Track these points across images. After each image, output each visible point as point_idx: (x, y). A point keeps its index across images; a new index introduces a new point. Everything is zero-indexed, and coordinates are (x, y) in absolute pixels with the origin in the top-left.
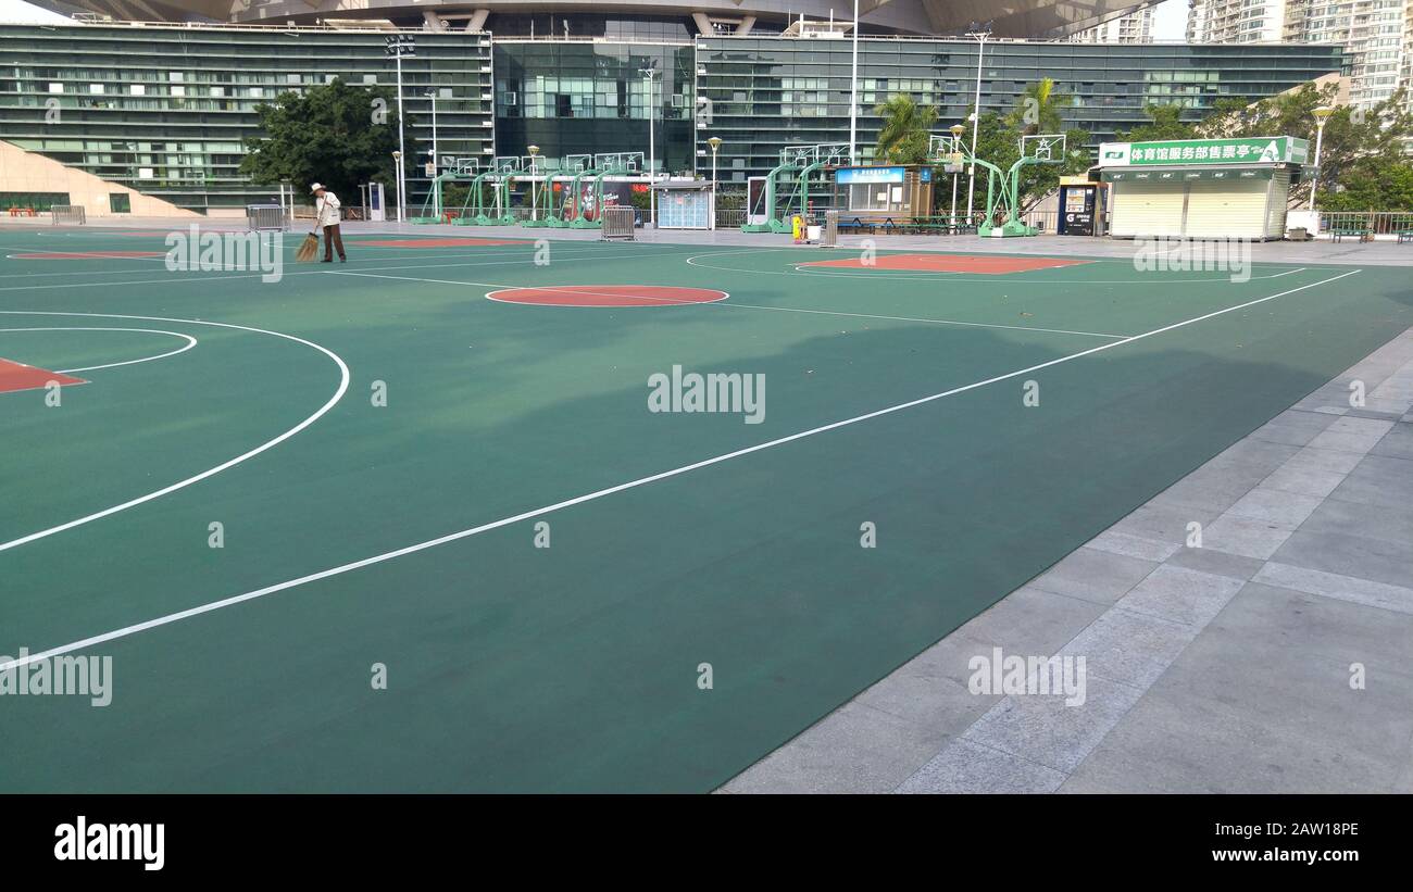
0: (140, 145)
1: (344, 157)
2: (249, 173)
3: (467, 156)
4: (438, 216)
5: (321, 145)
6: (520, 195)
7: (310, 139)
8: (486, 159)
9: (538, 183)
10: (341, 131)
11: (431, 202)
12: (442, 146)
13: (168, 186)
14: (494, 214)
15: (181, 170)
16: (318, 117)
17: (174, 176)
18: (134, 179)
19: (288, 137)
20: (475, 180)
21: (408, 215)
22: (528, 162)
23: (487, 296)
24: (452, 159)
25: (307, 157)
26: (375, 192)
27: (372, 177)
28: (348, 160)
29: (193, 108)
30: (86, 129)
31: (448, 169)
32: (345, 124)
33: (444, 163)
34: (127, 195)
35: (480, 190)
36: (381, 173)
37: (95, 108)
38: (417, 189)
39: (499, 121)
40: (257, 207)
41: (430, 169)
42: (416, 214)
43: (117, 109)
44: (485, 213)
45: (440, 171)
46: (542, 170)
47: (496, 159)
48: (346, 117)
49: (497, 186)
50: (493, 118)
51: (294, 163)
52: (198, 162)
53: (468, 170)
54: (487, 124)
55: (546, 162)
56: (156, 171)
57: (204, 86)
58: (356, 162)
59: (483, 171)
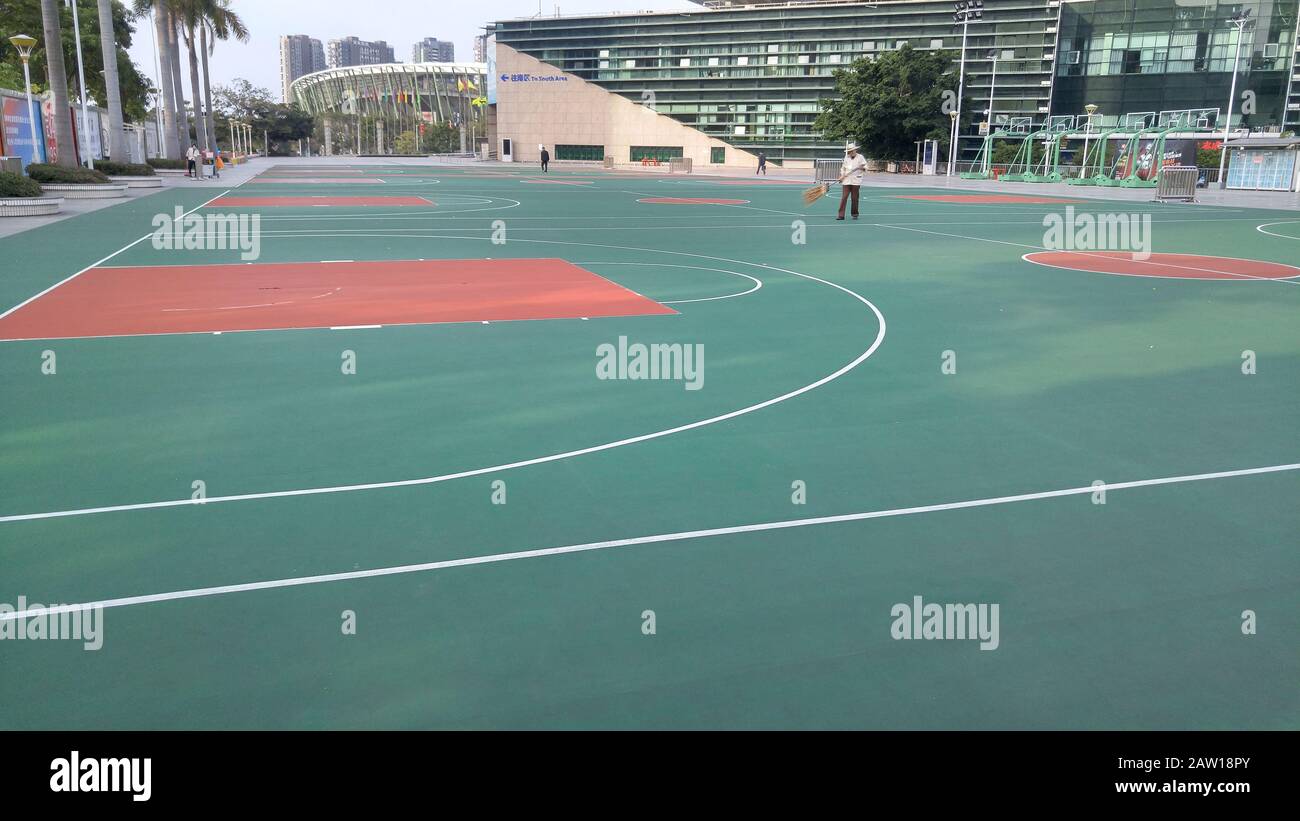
0: (739, 106)
1: (905, 116)
2: (821, 129)
3: (1021, 115)
4: (986, 173)
5: (886, 106)
6: (1071, 153)
7: (877, 100)
8: (1041, 117)
9: (1092, 141)
10: (905, 92)
11: (980, 158)
12: (999, 105)
13: (755, 141)
14: (1041, 170)
15: (767, 127)
16: (885, 80)
17: (761, 132)
18: (730, 135)
19: (858, 98)
20: (1026, 139)
21: (958, 169)
22: (1084, 120)
23: (1024, 257)
24: (1006, 117)
25: (872, 116)
26: (930, 148)
27: (928, 134)
28: (907, 119)
29: (783, 74)
30: (702, 94)
31: (1001, 127)
32: (909, 85)
33: (998, 120)
34: (724, 148)
35: (1030, 148)
36: (936, 131)
37: (710, 78)
38: (968, 146)
39: (1058, 81)
40: (824, 160)
41: (984, 127)
42: (965, 169)
43: (726, 77)
44: (1033, 170)
45: (992, 129)
46: (1098, 126)
47: (1049, 118)
48: (910, 79)
49: (1047, 144)
50: (1052, 77)
51: (860, 121)
52: (781, 120)
53: (1021, 129)
54: (1045, 83)
55: (1104, 120)
56: (748, 128)
57: (794, 55)
58: (914, 121)
59: (1035, 129)
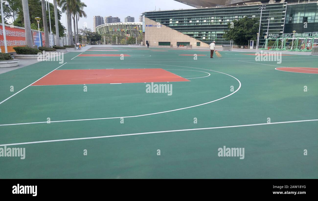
0: (204, 32)
1: (246, 34)
2: (224, 38)
3: (276, 34)
4: (266, 48)
5: (241, 32)
6: (289, 43)
7: (238, 30)
8: (281, 34)
9: (294, 40)
10: (246, 28)
11: (265, 45)
12: (269, 31)
13: (208, 40)
14: (281, 48)
15: (211, 37)
16: (241, 25)
17: (209, 38)
18: (202, 39)
19: (234, 30)
20: (277, 40)
21: (259, 48)
22: (293, 35)
23: (275, 69)
24: (272, 34)
25: (237, 34)
26: (252, 42)
27: (251, 39)
28: (246, 35)
29: (215, 24)
30: (195, 29)
31: (270, 37)
32: (247, 27)
33: (269, 35)
34: (200, 42)
35: (278, 42)
36: (253, 38)
37: (197, 25)
38: (261, 42)
39: (286, 25)
40: (225, 45)
41: (266, 37)
42: (261, 47)
43: (201, 25)
44: (278, 47)
45: (268, 37)
46: (296, 36)
47: (283, 34)
48: (247, 25)
49: (282, 41)
50: (284, 24)
51: (234, 36)
52: (214, 35)
53: (275, 37)
54: (282, 25)
55: (297, 34)
56: (206, 37)
57: (218, 19)
58: (248, 35)
59: (279, 37)
